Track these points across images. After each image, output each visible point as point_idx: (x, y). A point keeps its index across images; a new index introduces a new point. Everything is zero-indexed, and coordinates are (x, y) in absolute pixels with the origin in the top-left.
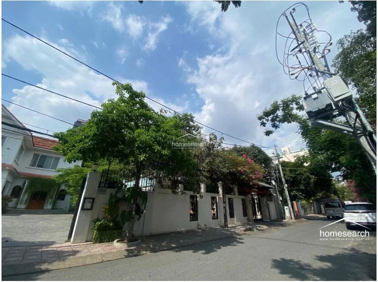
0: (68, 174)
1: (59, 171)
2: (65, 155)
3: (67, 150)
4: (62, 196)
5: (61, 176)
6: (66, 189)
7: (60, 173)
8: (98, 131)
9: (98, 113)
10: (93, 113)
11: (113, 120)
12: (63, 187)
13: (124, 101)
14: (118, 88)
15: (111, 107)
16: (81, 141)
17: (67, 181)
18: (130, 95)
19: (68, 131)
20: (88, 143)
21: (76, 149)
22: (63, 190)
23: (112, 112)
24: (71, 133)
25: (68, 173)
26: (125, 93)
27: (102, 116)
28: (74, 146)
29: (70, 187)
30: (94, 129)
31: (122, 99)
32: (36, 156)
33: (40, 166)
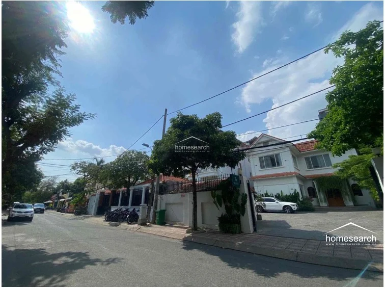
0: (348, 168)
1: (336, 167)
2: (330, 150)
3: (328, 144)
4: (356, 191)
5: (341, 170)
6: (356, 182)
7: (339, 168)
8: (346, 109)
9: (332, 93)
10: (327, 97)
11: (357, 88)
12: (352, 182)
13: (355, 56)
14: (334, 50)
15: (343, 77)
16: (336, 130)
17: (352, 175)
18: (356, 43)
19: (316, 128)
20: (346, 128)
21: (337, 140)
22: (354, 185)
23: (348, 80)
24: (321, 127)
25: (347, 166)
26: (348, 47)
27: (339, 93)
28: (332, 138)
29: (359, 180)
30: (341, 110)
31: (350, 57)
32: (307, 159)
33: (316, 166)
